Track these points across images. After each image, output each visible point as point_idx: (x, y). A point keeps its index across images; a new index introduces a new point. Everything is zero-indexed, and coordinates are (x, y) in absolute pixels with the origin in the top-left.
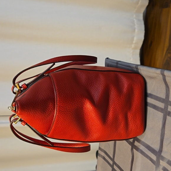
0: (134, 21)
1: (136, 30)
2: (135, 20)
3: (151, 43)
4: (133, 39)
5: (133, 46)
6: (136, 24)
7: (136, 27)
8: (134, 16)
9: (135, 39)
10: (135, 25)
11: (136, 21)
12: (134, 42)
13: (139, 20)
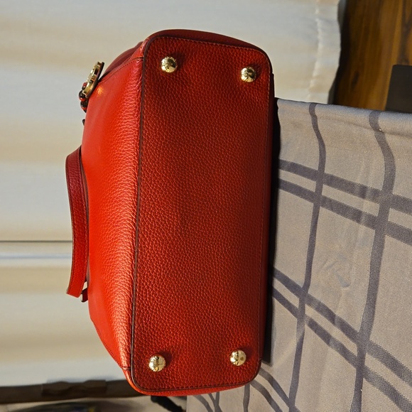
0: (316, 23)
1: (321, 46)
2: (317, 20)
3: (357, 76)
4: (311, 68)
5: (312, 83)
6: (319, 30)
7: (320, 37)
8: (317, 11)
9: (317, 65)
10: (317, 33)
11: (319, 23)
12: (315, 74)
13: (328, 21)
